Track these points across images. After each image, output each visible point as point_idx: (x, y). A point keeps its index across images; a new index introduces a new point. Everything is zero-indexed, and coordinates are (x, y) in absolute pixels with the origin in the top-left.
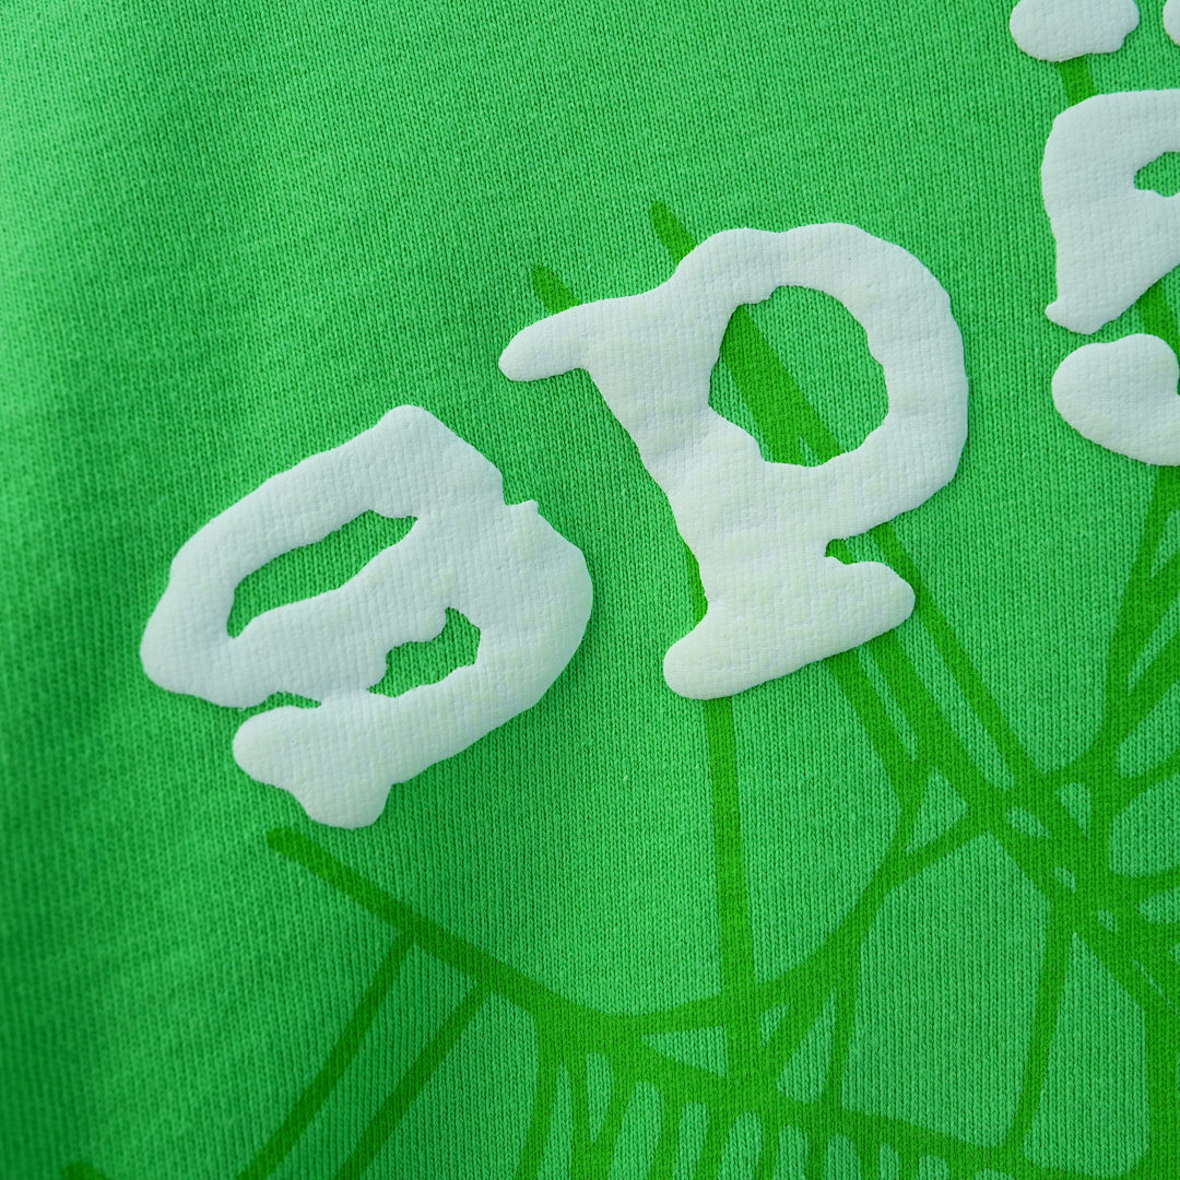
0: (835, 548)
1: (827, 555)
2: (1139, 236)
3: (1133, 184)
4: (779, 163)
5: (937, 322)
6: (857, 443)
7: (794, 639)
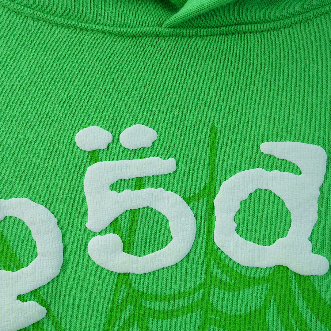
0: (20, 297)
1: (17, 299)
2: (110, 205)
3: (109, 189)
4: (7, 179)
5: (51, 229)
6: (28, 265)
7: (5, 326)
